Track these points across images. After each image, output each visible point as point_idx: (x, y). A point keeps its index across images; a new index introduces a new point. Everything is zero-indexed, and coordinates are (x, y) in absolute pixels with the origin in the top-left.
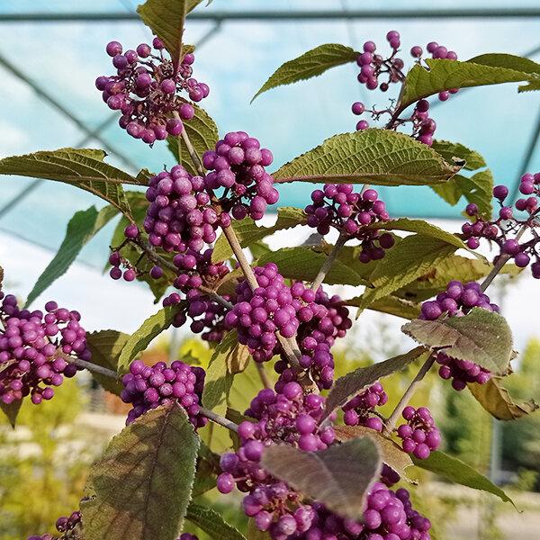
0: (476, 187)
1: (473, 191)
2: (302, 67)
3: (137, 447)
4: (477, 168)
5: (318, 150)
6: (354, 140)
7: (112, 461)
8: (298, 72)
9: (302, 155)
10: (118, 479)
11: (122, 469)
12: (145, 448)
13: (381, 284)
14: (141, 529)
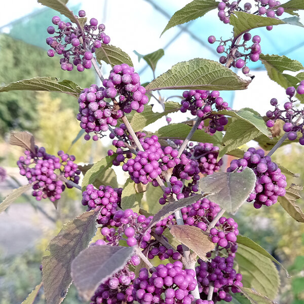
0: (299, 81)
1: (298, 84)
2: (187, 13)
3: (74, 231)
4: (298, 70)
5: (169, 72)
6: (188, 66)
7: (61, 237)
8: (186, 16)
9: (161, 75)
10: (62, 246)
11: (65, 242)
12: (77, 231)
13: (230, 143)
14: (64, 272)
